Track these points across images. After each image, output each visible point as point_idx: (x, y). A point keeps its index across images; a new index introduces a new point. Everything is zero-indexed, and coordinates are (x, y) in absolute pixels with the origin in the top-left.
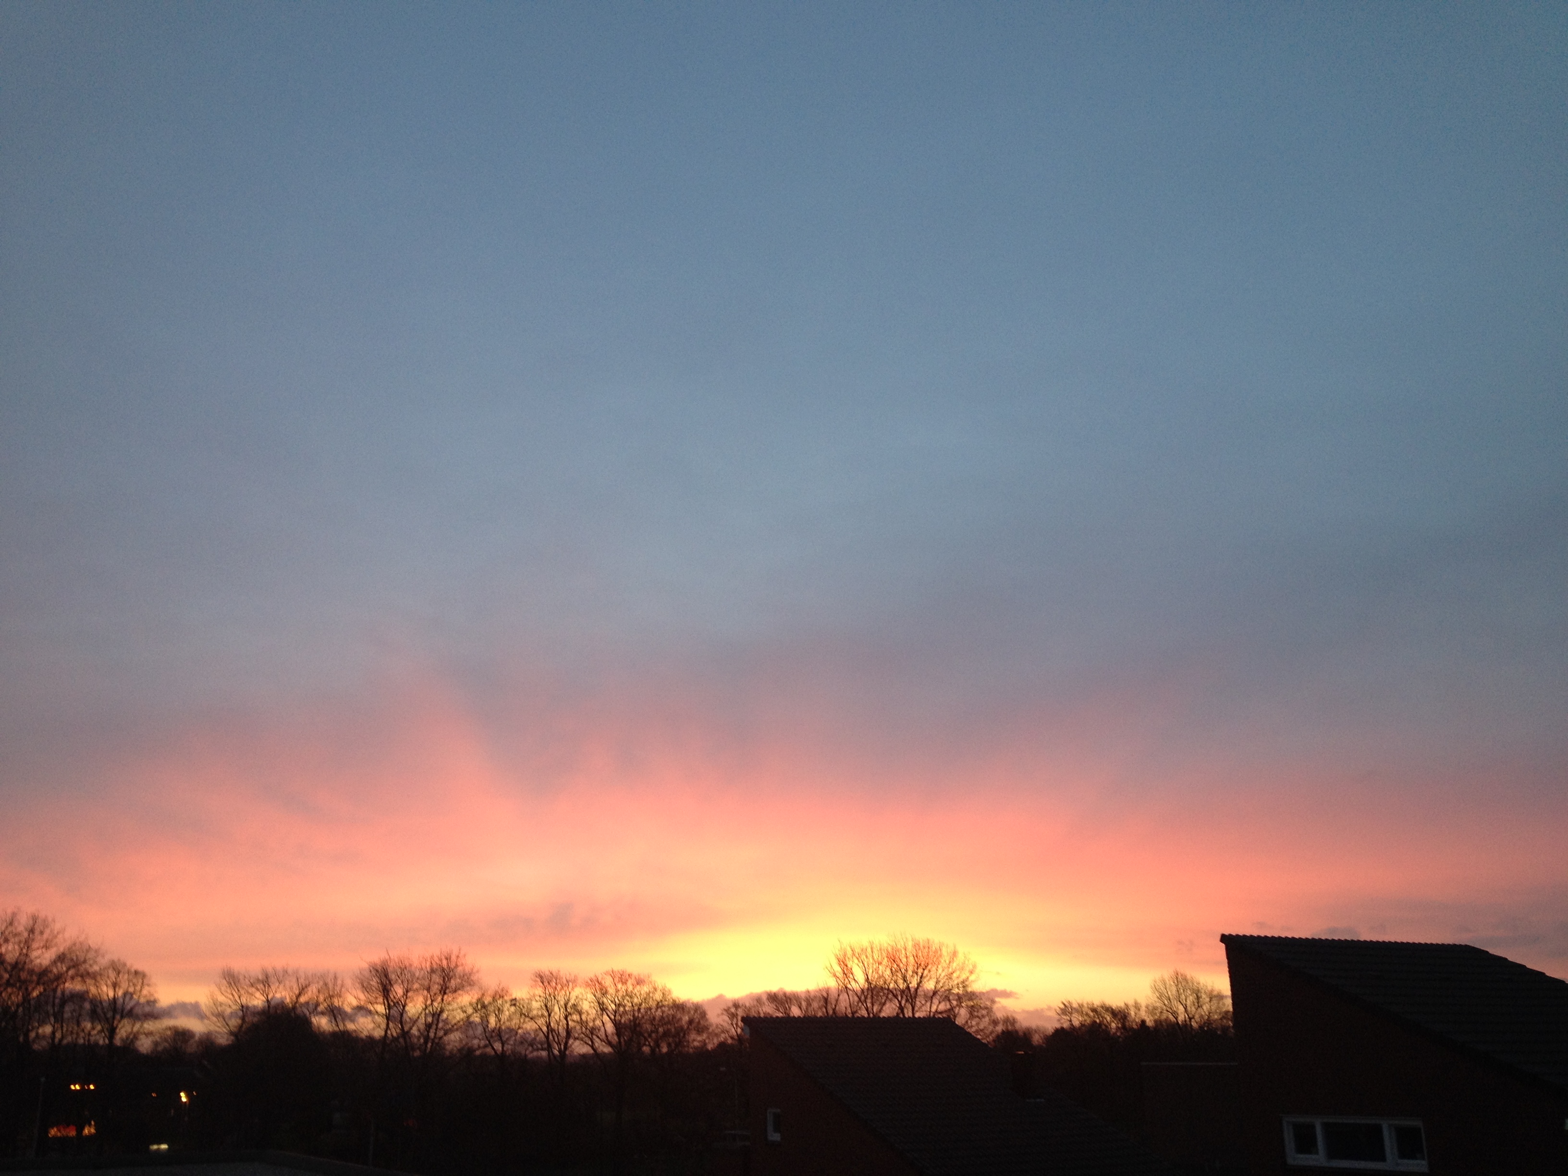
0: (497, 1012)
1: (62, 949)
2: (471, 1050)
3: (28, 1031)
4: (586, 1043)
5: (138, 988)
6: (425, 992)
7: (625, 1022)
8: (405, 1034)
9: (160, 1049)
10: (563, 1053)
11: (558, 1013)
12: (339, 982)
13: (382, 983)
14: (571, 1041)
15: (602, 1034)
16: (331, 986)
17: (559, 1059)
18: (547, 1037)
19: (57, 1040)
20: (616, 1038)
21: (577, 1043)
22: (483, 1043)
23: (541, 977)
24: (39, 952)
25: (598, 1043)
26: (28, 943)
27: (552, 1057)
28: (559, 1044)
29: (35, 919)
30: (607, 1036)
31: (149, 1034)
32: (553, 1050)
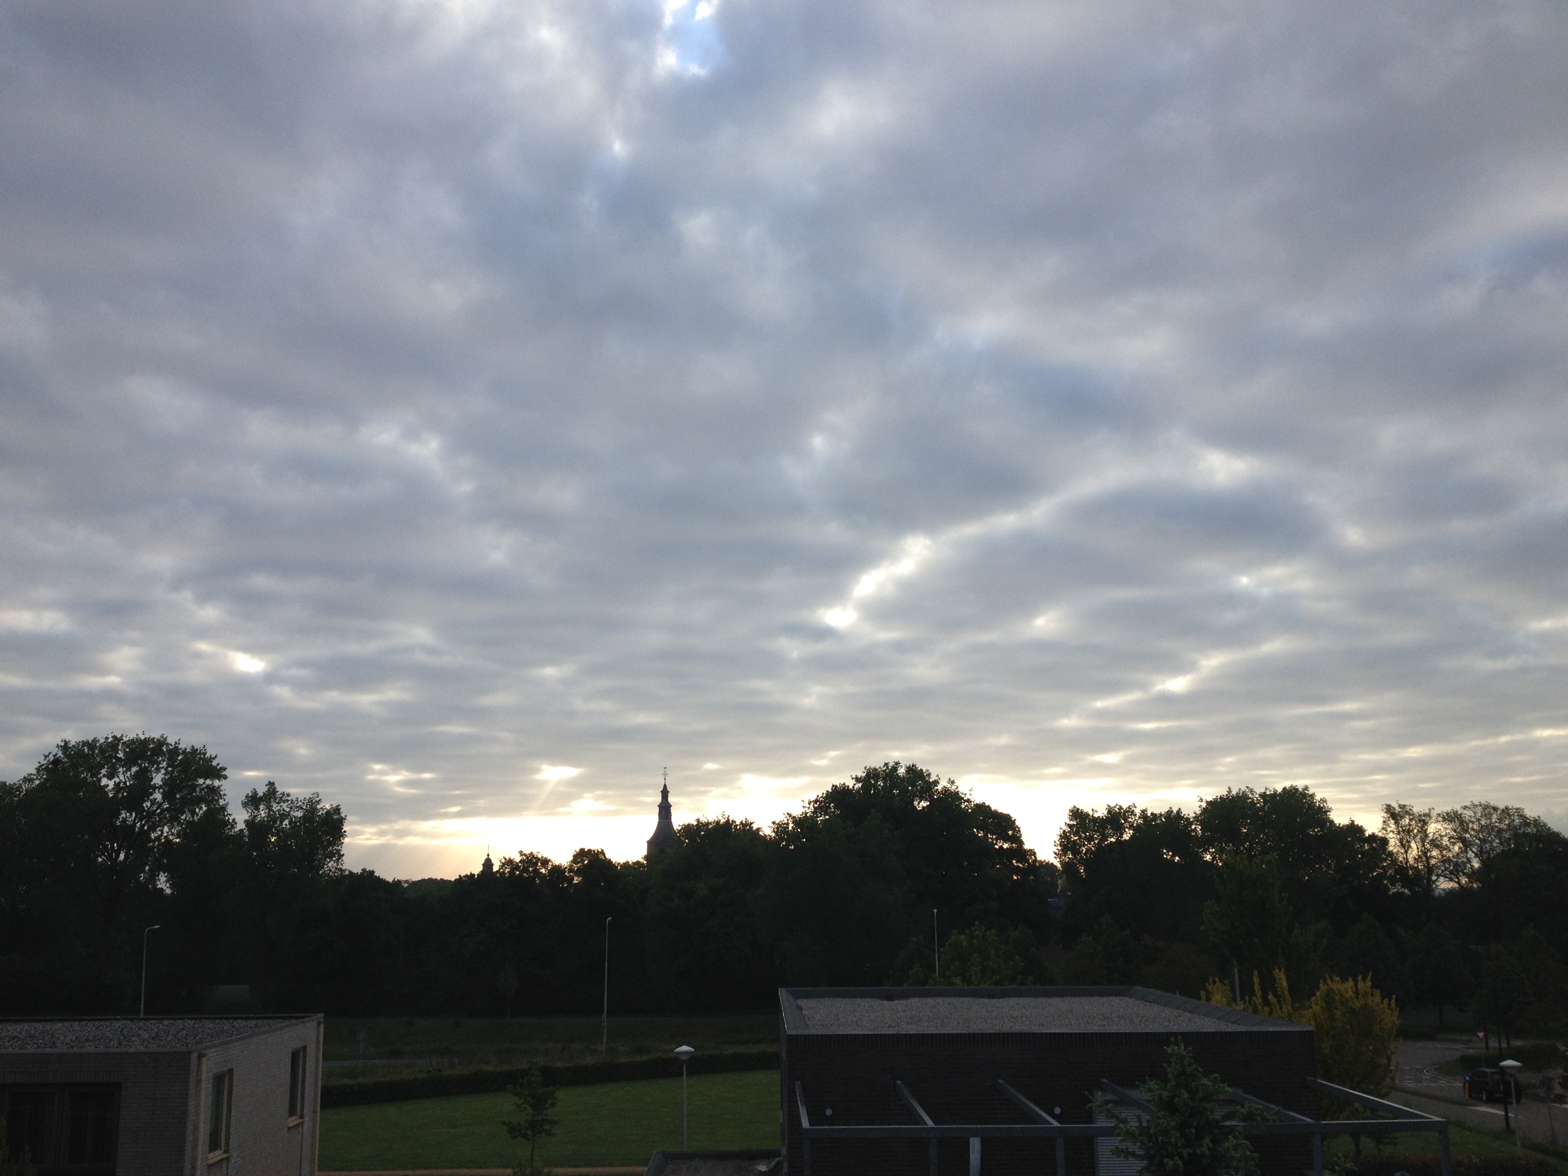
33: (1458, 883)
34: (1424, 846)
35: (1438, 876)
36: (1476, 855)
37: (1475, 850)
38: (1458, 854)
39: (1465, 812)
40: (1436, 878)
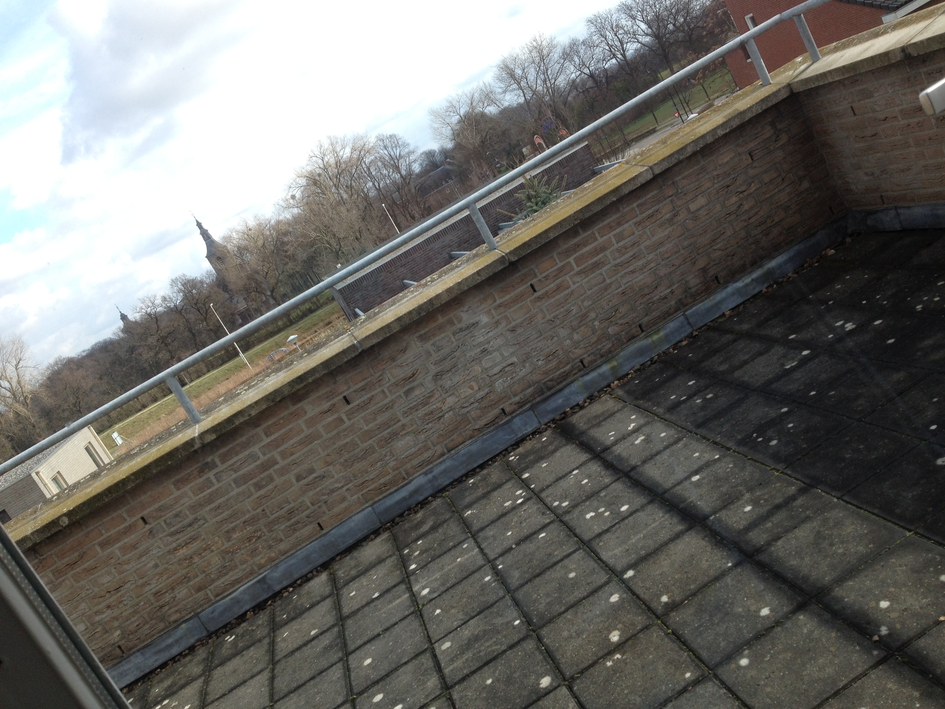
0: (576, 54)
1: (351, 145)
2: (574, 81)
3: (363, 190)
4: (634, 42)
5: (396, 143)
6: (533, 65)
7: (650, 18)
8: (534, 92)
9: (424, 165)
10: (624, 55)
11: (610, 35)
12: (487, 84)
13: (508, 73)
14: (625, 46)
15: (640, 32)
16: (484, 89)
17: (622, 58)
18: (611, 51)
19: (377, 186)
20: (650, 30)
21: (629, 45)
22: (578, 73)
23: (590, 21)
24: (342, 152)
25: (640, 38)
26: (334, 151)
27: (618, 60)
28: (618, 51)
29: (329, 138)
30: (643, 32)
31: (415, 161)
32: (617, 56)
34: (613, 31)
36: (641, 21)
37: (639, 19)
38: (632, 26)
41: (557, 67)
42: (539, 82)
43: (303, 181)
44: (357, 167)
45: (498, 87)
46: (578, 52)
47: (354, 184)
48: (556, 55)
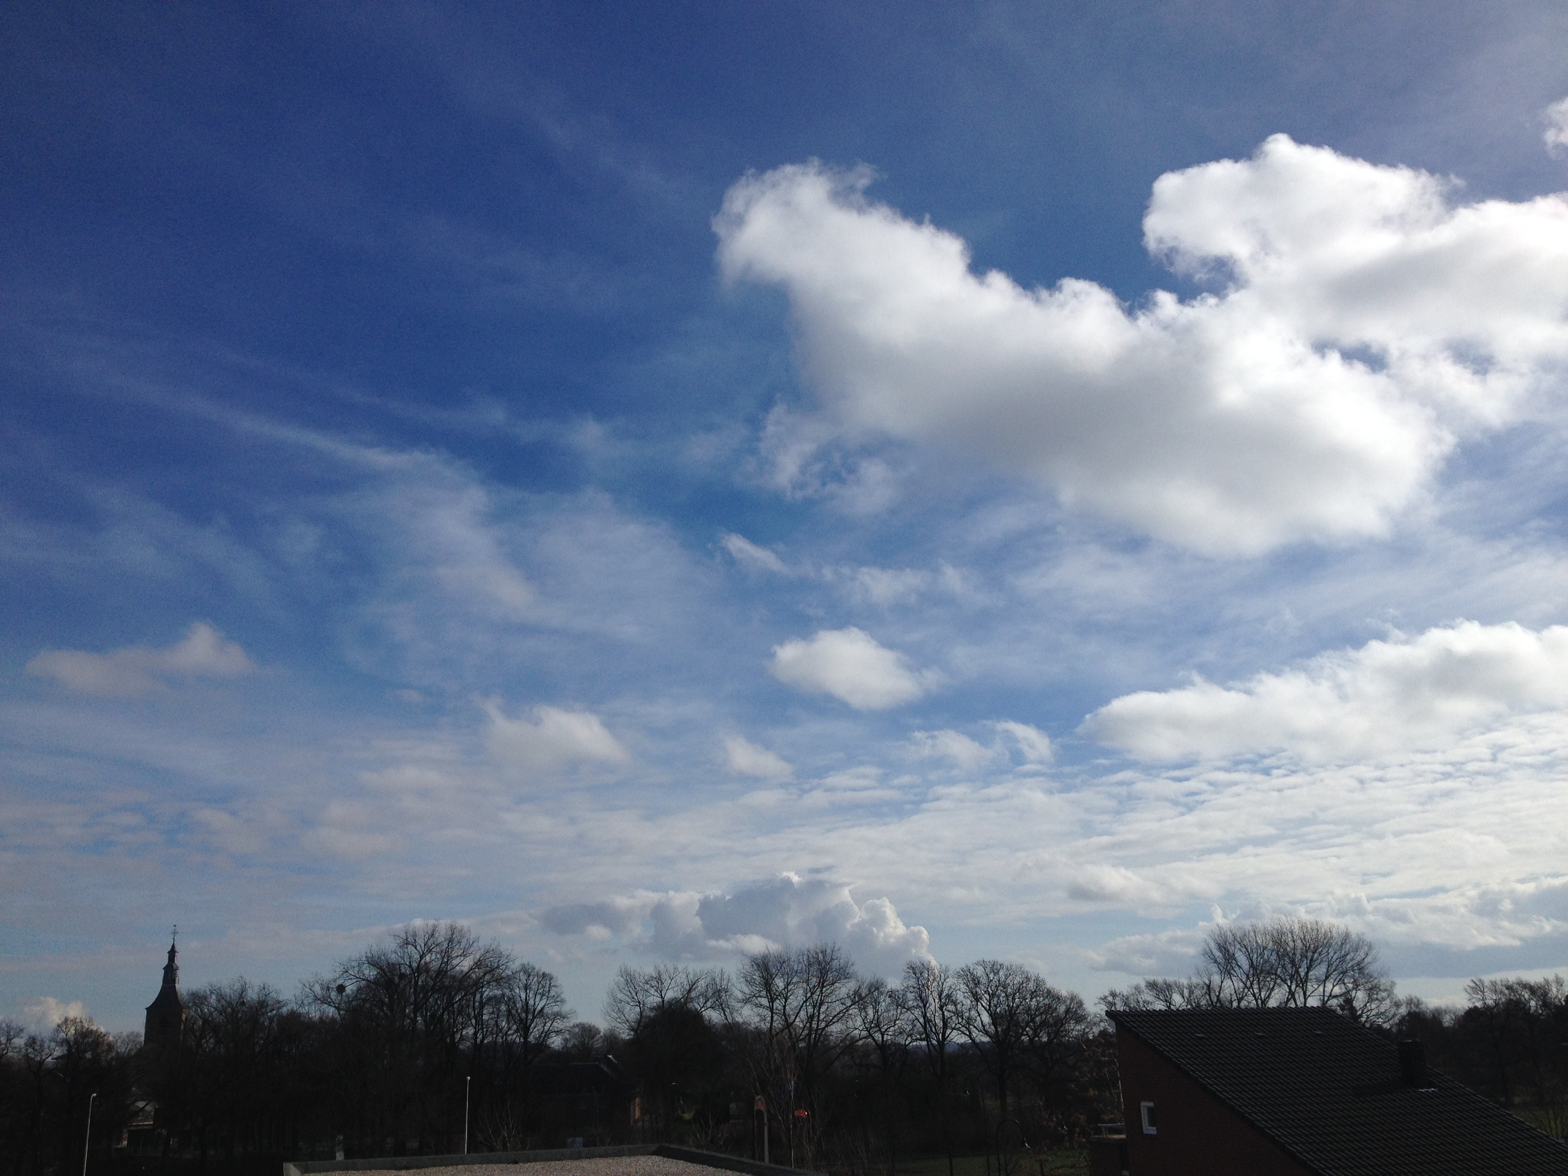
0: (873, 1004)
1: (477, 957)
2: (854, 1040)
4: (963, 1033)
5: (547, 989)
6: (805, 985)
7: (1000, 1011)
8: (788, 1025)
9: (569, 1045)
10: (942, 1043)
11: (933, 1004)
12: (725, 976)
13: (763, 977)
14: (948, 1031)
15: (978, 1023)
16: (718, 980)
17: (937, 1048)
20: (992, 1027)
21: (955, 1032)
22: (864, 1033)
23: (913, 969)
24: (459, 960)
25: (975, 1033)
26: (448, 953)
27: (931, 1046)
28: (936, 1034)
30: (983, 1025)
32: (932, 1039)
33: (970, 1036)
34: (940, 1000)
35: (953, 1029)
36: (985, 1009)
37: (984, 1004)
38: (970, 1008)
39: (976, 966)
40: (950, 1031)
41: (839, 1008)
42: (803, 1014)
43: (371, 973)
44: (465, 995)
45: (739, 989)
46: (877, 1002)
47: (446, 1016)
48: (844, 989)
